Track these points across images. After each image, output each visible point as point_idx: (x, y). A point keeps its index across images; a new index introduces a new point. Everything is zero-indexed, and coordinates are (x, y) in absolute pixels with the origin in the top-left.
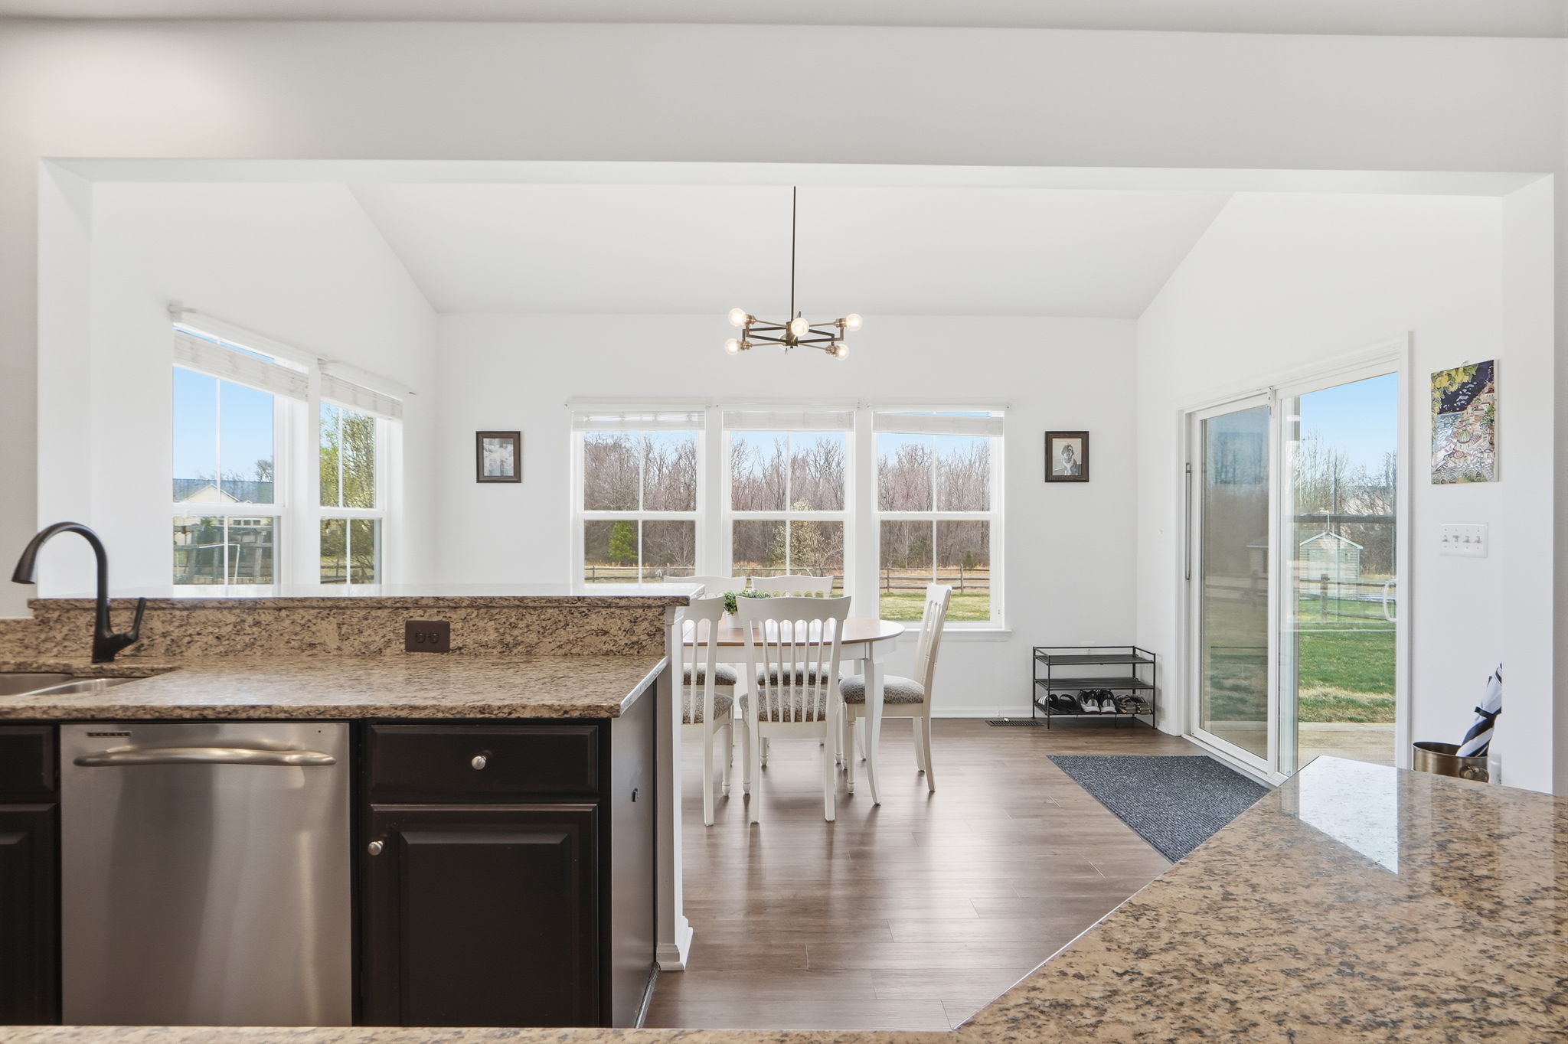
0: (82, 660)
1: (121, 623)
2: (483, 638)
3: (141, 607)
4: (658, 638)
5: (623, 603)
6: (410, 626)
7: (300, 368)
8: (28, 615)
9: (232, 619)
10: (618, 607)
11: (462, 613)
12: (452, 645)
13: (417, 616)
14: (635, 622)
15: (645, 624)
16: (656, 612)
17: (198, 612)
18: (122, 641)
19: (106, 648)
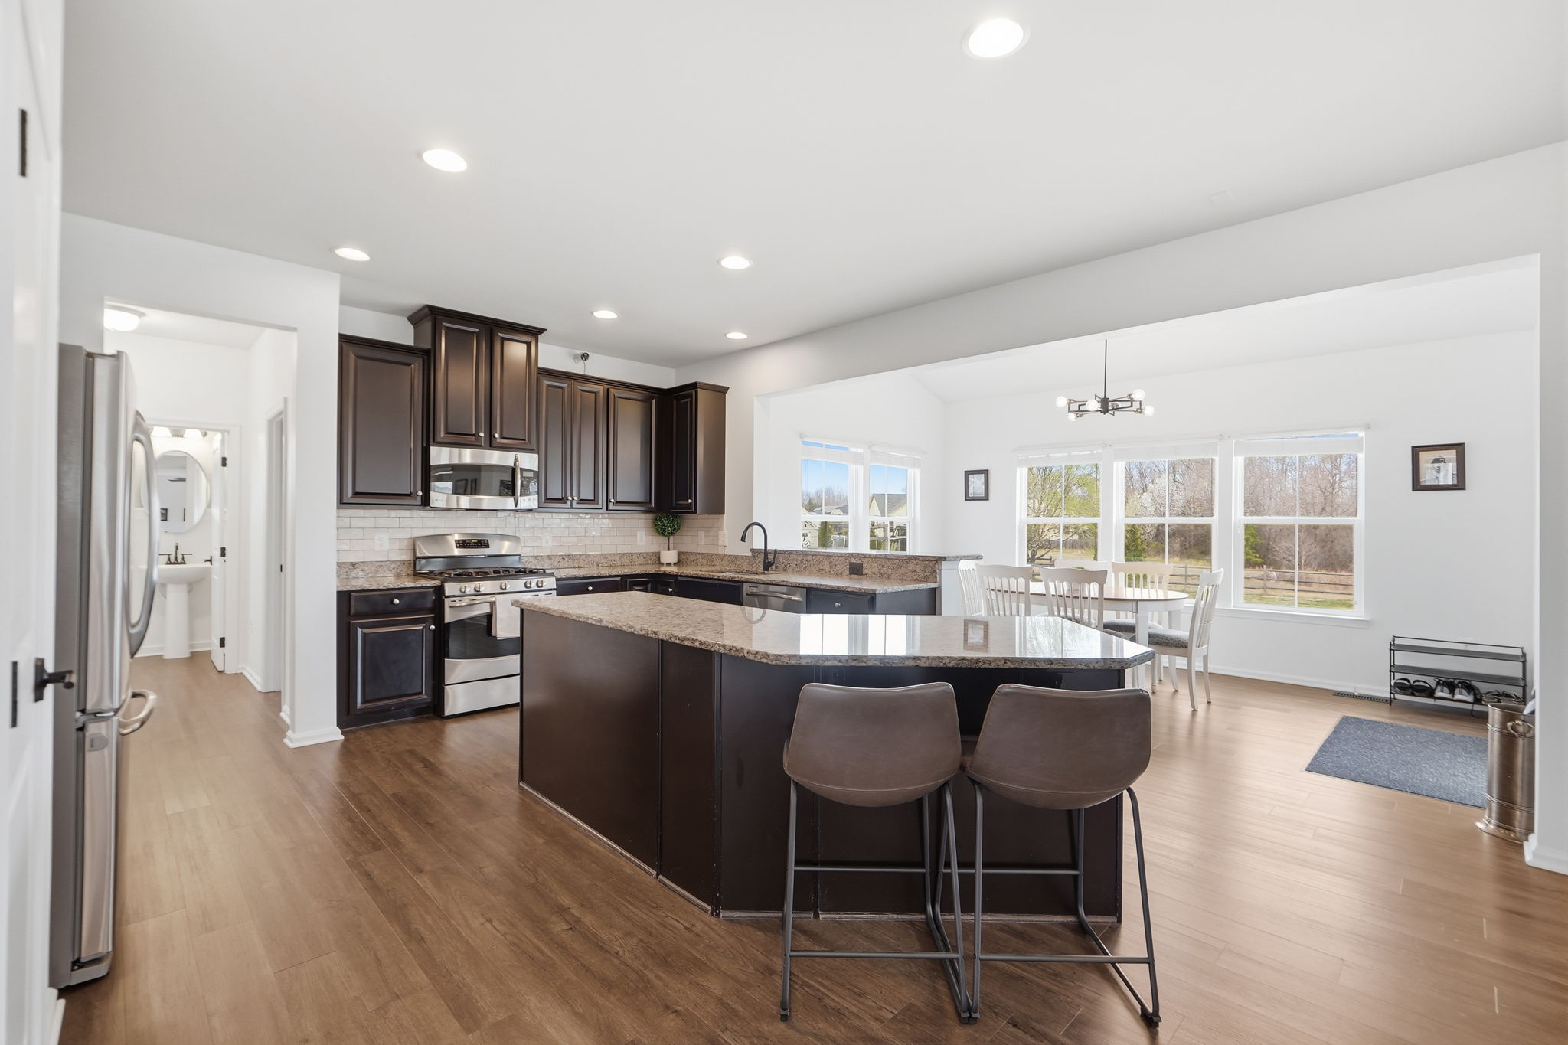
0: (761, 570)
1: (771, 557)
2: (873, 570)
3: (776, 552)
4: (934, 574)
5: (921, 558)
6: (851, 564)
7: (860, 450)
8: (750, 554)
9: (800, 558)
10: (918, 560)
11: (867, 560)
12: (864, 573)
13: (853, 560)
14: (925, 567)
15: (930, 568)
16: (933, 563)
17: (792, 555)
18: (771, 564)
19: (767, 566)
